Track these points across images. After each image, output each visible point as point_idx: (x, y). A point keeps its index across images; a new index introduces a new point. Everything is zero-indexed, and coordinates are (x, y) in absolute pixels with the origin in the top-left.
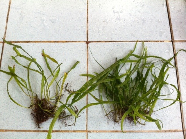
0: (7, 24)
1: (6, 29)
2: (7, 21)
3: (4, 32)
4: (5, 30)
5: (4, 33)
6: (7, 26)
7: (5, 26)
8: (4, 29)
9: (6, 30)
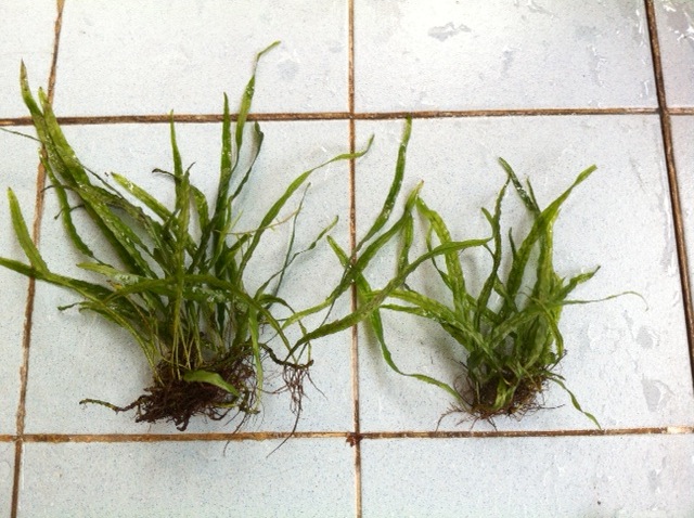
0: (27, 355)
1: (25, 375)
2: (27, 343)
3: (19, 390)
4: (19, 382)
5: (19, 397)
6: (27, 363)
7: (21, 364)
8: (18, 376)
9: (26, 384)
